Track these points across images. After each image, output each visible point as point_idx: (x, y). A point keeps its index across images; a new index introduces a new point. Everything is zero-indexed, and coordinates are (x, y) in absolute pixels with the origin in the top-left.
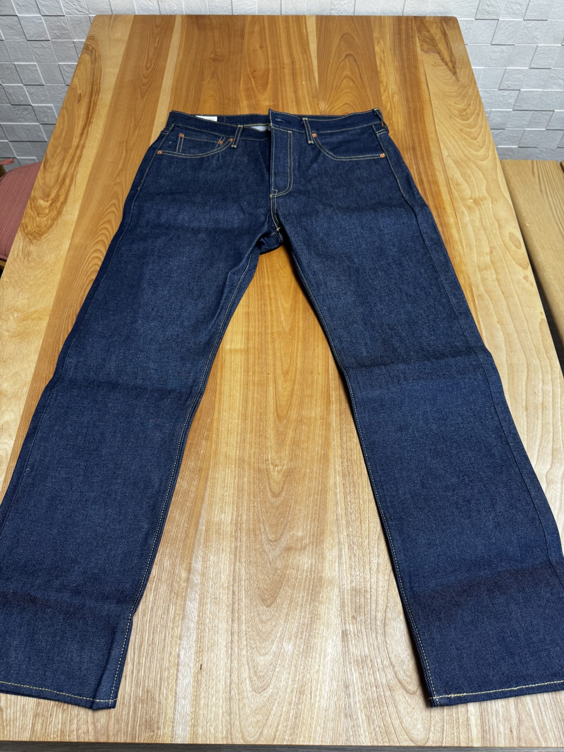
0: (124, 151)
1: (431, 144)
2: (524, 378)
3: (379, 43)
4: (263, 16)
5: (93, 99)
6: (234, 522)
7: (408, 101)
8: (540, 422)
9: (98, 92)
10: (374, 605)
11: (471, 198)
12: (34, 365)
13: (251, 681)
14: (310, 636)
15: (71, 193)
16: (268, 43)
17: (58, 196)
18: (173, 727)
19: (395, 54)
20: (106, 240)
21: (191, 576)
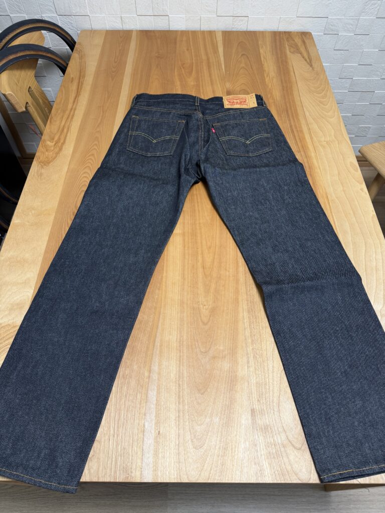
0: (102, 112)
1: (298, 108)
2: (364, 251)
3: (262, 47)
4: (188, 31)
5: (81, 80)
6: (178, 340)
7: (282, 82)
8: (375, 278)
9: (84, 77)
10: (271, 393)
11: (325, 141)
12: (46, 243)
13: (192, 442)
14: (230, 412)
15: (68, 138)
16: (192, 47)
17: (59, 139)
18: (141, 471)
19: (273, 54)
20: (91, 166)
21: (151, 375)
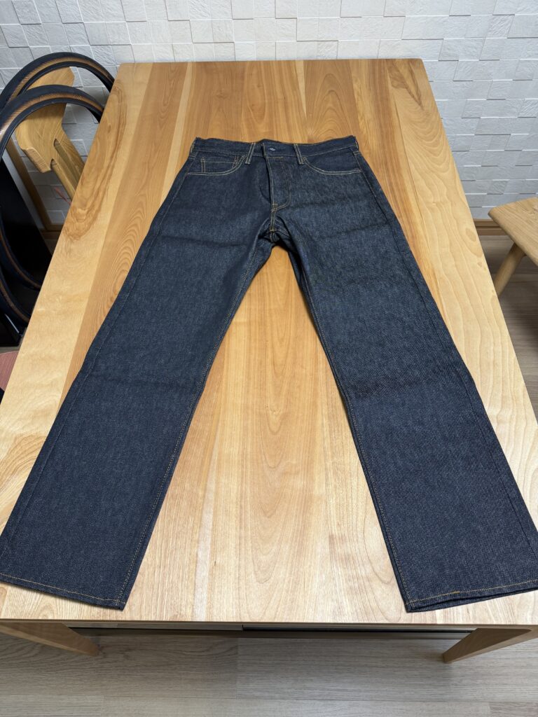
0: (147, 170)
1: (400, 160)
2: (479, 342)
3: (356, 81)
4: (260, 62)
5: (121, 129)
6: (241, 453)
7: (381, 127)
8: (492, 375)
9: (124, 124)
10: (355, 516)
11: (434, 202)
12: (77, 336)
13: (256, 574)
14: (303, 539)
15: (104, 203)
16: (264, 83)
17: (93, 206)
18: (193, 609)
19: (370, 89)
20: (133, 239)
21: (206, 494)
